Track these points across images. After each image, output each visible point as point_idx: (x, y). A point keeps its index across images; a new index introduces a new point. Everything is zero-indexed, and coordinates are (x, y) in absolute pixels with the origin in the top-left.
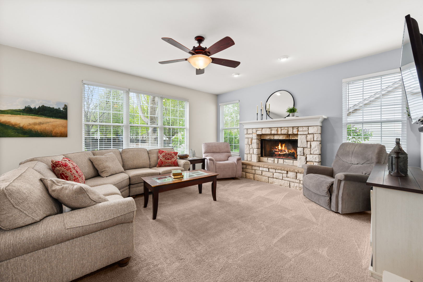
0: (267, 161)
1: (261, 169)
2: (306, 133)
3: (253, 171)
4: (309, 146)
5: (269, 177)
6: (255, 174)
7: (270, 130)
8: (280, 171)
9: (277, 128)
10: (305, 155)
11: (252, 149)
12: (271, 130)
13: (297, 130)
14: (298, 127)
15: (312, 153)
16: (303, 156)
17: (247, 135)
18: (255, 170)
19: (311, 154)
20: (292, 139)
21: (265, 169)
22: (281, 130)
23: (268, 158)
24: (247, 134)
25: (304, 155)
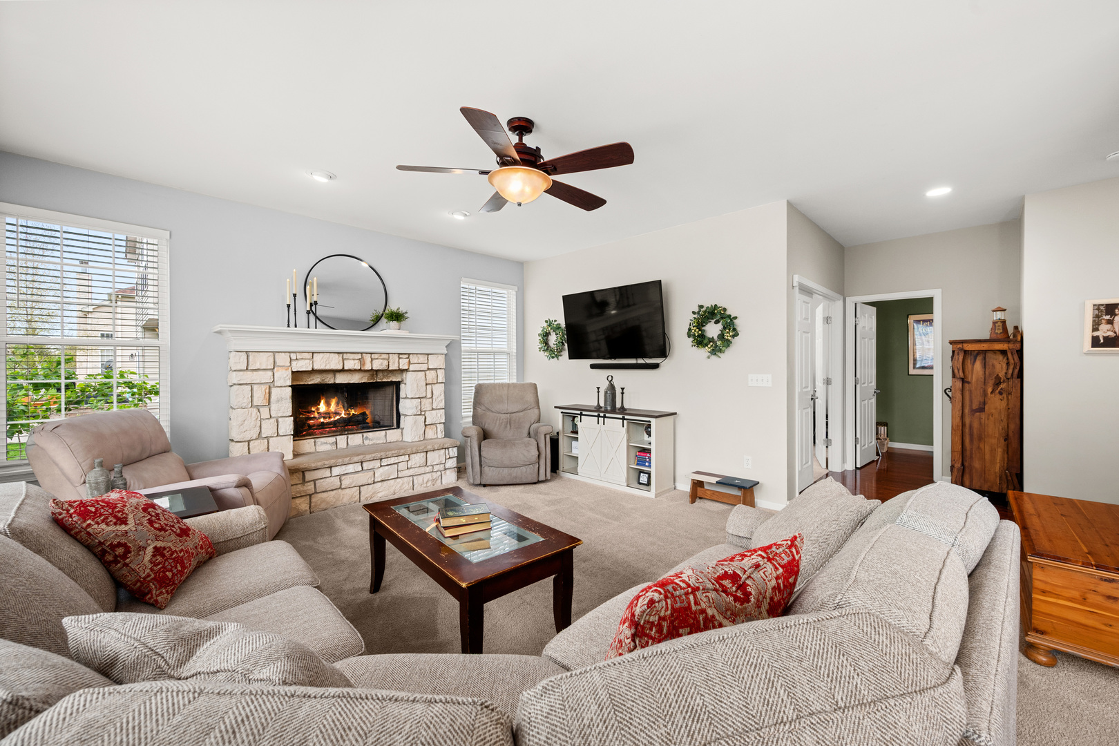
0: (313, 450)
1: (336, 471)
2: (424, 367)
3: (310, 487)
4: (429, 395)
5: (359, 486)
6: (316, 493)
7: (341, 359)
8: (392, 460)
9: (361, 353)
10: (423, 413)
11: (273, 420)
12: (343, 360)
13: (408, 360)
14: (409, 354)
15: (434, 407)
16: (421, 416)
17: (249, 373)
18: (314, 481)
19: (433, 409)
20: (384, 380)
21: (350, 468)
22: (372, 360)
23: (317, 440)
24: (247, 369)
25: (421, 414)
